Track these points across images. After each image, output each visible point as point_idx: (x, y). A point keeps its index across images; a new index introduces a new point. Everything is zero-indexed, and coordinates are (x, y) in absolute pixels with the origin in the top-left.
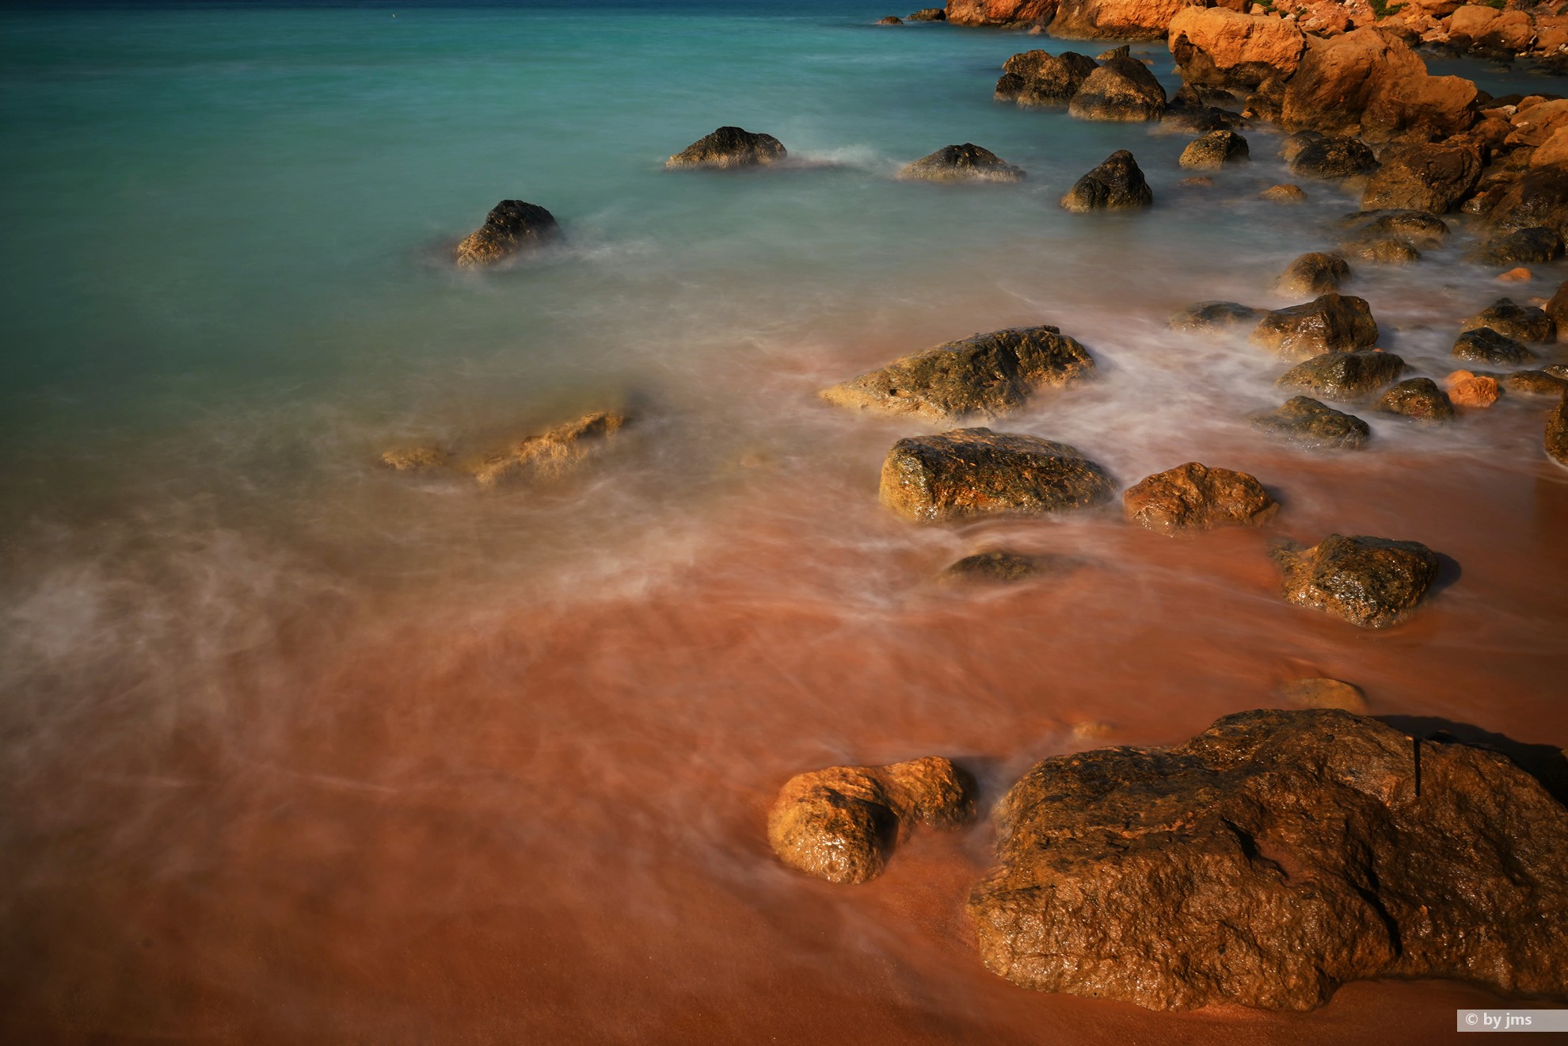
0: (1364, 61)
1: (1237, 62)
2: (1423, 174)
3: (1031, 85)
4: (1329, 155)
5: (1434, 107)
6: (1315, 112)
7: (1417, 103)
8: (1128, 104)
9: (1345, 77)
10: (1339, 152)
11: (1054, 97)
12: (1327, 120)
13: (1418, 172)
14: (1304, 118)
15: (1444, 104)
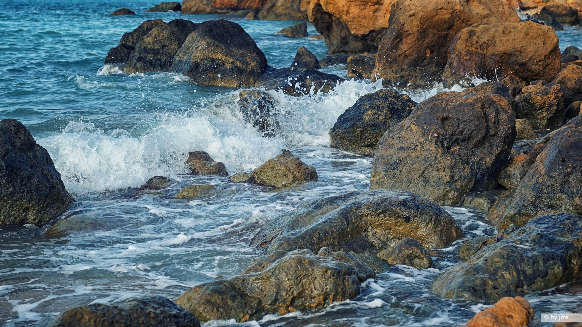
0: (444, 11)
2: (436, 135)
3: (137, 54)
4: (366, 115)
5: (515, 57)
6: (402, 69)
7: (496, 53)
8: (217, 70)
9: (426, 29)
10: (378, 110)
11: (161, 66)
12: (416, 77)
13: (431, 133)
14: (392, 77)
15: (525, 52)
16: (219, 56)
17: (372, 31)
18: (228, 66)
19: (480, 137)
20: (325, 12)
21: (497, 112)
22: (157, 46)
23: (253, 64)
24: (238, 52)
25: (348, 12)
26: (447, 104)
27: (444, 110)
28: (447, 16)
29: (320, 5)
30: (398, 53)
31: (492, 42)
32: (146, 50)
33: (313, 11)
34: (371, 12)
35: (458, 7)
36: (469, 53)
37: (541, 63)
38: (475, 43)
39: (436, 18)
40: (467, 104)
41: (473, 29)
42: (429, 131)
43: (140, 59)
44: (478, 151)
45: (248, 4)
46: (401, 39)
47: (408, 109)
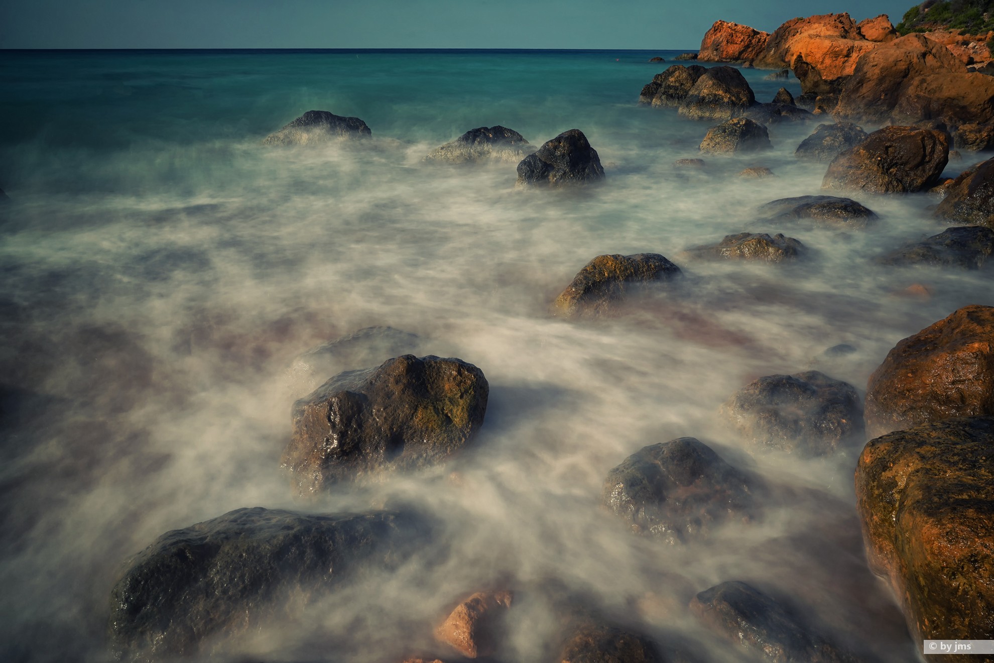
0: (902, 63)
1: (839, 76)
2: (879, 159)
3: (662, 90)
4: (825, 141)
5: (957, 101)
6: (859, 108)
7: (941, 97)
8: (717, 103)
9: (884, 77)
10: (835, 137)
11: (678, 98)
12: (870, 114)
13: (875, 157)
14: (850, 113)
15: (966, 97)
16: (721, 92)
17: (839, 78)
18: (726, 100)
19: (915, 162)
20: (804, 63)
21: (935, 144)
22: (677, 84)
23: (744, 100)
24: (734, 90)
25: (822, 62)
26: (893, 135)
27: (889, 140)
28: (904, 67)
29: (801, 57)
30: (858, 95)
31: (940, 88)
32: (669, 87)
33: (795, 61)
34: (841, 63)
35: (915, 60)
36: (918, 97)
37: (980, 107)
38: (924, 88)
39: (894, 69)
40: (910, 137)
41: (924, 78)
42: (875, 155)
43: (664, 94)
44: (912, 174)
45: (746, 55)
46: (862, 84)
47: (859, 137)
